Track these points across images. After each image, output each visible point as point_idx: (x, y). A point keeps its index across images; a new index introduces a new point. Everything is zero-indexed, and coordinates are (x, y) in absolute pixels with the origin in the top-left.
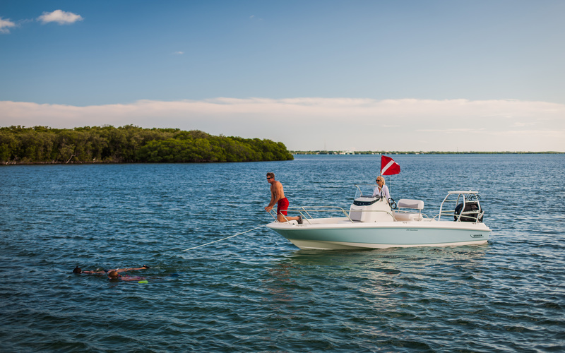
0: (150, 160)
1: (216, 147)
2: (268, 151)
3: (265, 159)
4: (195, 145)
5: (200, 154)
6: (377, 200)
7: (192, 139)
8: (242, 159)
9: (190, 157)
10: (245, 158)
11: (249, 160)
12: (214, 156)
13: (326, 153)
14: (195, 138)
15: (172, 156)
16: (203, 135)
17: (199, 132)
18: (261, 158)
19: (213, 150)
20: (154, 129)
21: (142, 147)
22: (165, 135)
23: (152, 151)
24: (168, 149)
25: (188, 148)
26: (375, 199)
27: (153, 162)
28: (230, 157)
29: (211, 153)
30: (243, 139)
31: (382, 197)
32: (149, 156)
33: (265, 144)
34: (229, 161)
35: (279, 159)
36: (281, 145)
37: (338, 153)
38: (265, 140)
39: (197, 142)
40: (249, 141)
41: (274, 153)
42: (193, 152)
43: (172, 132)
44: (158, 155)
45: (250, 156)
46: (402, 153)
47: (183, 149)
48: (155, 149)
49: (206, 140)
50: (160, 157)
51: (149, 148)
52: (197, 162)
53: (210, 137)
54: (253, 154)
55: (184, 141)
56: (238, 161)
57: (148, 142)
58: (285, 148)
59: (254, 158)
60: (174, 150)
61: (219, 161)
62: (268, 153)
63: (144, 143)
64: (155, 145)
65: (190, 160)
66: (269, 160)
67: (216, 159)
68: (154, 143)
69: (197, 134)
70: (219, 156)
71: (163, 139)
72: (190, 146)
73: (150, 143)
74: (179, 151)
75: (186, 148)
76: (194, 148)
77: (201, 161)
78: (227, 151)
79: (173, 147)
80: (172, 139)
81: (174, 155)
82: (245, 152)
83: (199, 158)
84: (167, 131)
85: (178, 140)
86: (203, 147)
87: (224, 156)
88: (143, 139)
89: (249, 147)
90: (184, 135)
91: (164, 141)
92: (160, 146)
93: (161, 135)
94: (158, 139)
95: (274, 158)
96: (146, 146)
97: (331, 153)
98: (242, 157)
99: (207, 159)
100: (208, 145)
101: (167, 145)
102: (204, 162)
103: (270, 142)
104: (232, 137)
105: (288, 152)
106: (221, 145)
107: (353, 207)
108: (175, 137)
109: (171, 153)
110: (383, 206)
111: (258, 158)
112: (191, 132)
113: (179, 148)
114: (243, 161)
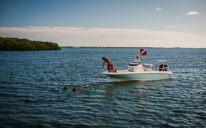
0: (7, 50)
1: (33, 45)
2: (52, 46)
3: (51, 50)
4: (25, 44)
5: (27, 47)
6: (139, 64)
7: (23, 42)
8: (42, 50)
9: (23, 49)
10: (44, 49)
11: (45, 50)
12: (32, 48)
13: (69, 47)
14: (24, 42)
15: (16, 48)
16: (28, 41)
17: (26, 39)
18: (49, 49)
19: (31, 46)
20: (8, 38)
21: (4, 45)
22: (13, 40)
23: (8, 46)
24: (14, 45)
25: (22, 45)
26: (138, 63)
27: (8, 50)
28: (38, 48)
29: (31, 47)
30: (42, 42)
31: (141, 63)
32: (7, 48)
33: (50, 44)
34: (38, 50)
35: (56, 49)
36: (56, 44)
37: (74, 47)
38: (50, 42)
39: (25, 43)
40: (44, 43)
41: (54, 47)
42: (24, 47)
43: (15, 39)
44: (10, 48)
45: (45, 48)
46: (97, 47)
47: (20, 45)
48: (9, 45)
49: (29, 42)
50: (11, 49)
51: (7, 45)
52: (26, 50)
53: (30, 41)
54: (46, 47)
55: (20, 43)
56: (41, 50)
57: (6, 43)
58: (58, 45)
59: (47, 49)
60: (17, 46)
61: (34, 50)
62: (52, 47)
63: (5, 43)
64: (9, 44)
65: (23, 50)
66: (52, 50)
67: (33, 49)
68: (9, 43)
69: (25, 40)
70: (34, 48)
71: (12, 42)
72: (23, 44)
73: (7, 43)
74: (19, 46)
75: (21, 45)
76: (24, 45)
77: (27, 50)
78: (37, 46)
79: (16, 45)
80: (16, 42)
81: (17, 48)
82: (44, 47)
83: (26, 49)
84: (13, 38)
85: (18, 42)
86: (28, 45)
87: (36, 48)
88: (4, 41)
89: (45, 45)
90: (20, 40)
91: (13, 43)
92: (11, 44)
93: (11, 40)
94: (10, 42)
95: (54, 49)
96: (6, 44)
97: (71, 47)
98: (42, 49)
99: (29, 49)
100: (30, 44)
101: (14, 44)
102: (28, 50)
103: (52, 43)
104: (38, 41)
105: (59, 47)
106: (34, 44)
107: (129, 66)
108: (17, 41)
109: (15, 47)
110: (141, 66)
111: (48, 49)
112: (23, 39)
113: (19, 45)
114: (43, 50)
